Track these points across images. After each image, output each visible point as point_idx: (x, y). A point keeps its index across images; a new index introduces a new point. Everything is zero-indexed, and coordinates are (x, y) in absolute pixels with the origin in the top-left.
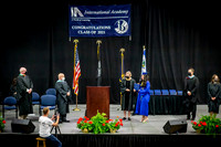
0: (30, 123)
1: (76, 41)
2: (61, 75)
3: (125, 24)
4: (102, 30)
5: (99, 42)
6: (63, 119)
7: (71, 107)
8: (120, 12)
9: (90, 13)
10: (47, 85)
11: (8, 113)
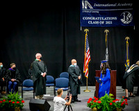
0: (46, 102)
1: (86, 30)
2: (74, 60)
3: (130, 15)
4: (109, 20)
5: (107, 31)
6: (75, 99)
7: (82, 89)
8: (125, 5)
9: (99, 5)
10: (61, 69)
11: (26, 94)
